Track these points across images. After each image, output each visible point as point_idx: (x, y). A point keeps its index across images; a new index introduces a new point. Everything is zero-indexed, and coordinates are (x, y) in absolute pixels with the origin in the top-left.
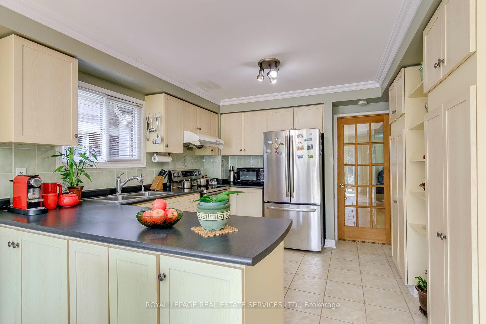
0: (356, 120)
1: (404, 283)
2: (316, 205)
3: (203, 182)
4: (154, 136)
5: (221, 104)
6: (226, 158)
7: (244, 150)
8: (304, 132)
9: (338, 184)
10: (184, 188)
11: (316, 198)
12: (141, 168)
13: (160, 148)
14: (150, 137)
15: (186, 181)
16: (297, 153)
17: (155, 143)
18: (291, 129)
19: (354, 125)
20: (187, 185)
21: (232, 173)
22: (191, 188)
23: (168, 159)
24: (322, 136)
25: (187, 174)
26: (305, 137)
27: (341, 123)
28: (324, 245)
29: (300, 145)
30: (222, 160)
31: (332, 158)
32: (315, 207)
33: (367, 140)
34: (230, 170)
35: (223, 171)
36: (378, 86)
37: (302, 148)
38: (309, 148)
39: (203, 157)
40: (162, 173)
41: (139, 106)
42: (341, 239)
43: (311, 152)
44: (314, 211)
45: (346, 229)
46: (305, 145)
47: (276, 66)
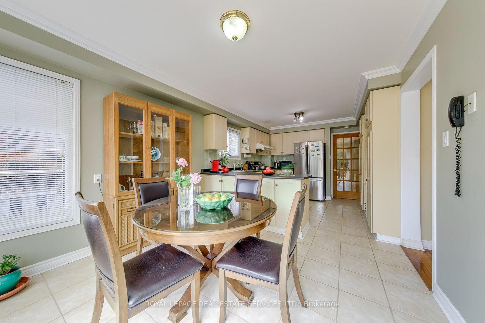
0: (343, 136)
1: (362, 209)
2: (321, 178)
3: (263, 168)
4: (245, 146)
5: (271, 129)
6: (273, 156)
7: (283, 152)
8: (315, 143)
9: (333, 169)
10: (256, 170)
11: (321, 175)
12: (240, 160)
13: (248, 152)
14: (243, 146)
15: (257, 166)
16: (311, 153)
17: (246, 149)
18: (308, 142)
19: (342, 139)
20: (257, 168)
21: (276, 163)
22: (259, 169)
23: (249, 156)
24: (324, 145)
25: (256, 163)
26: (315, 145)
27: (335, 137)
28: (325, 199)
29: (313, 149)
30: (271, 158)
31: (329, 156)
32: (320, 179)
33: (350, 146)
34: (275, 162)
35: (272, 163)
36: (354, 119)
37: (314, 151)
38: (317, 151)
39: (261, 156)
40: (247, 162)
41: (239, 133)
42: (334, 198)
43: (319, 153)
44: (320, 181)
45: (337, 192)
46: (316, 149)
47: (302, 114)
